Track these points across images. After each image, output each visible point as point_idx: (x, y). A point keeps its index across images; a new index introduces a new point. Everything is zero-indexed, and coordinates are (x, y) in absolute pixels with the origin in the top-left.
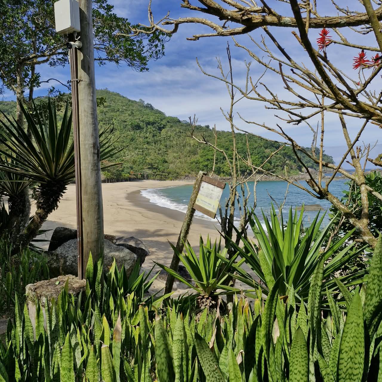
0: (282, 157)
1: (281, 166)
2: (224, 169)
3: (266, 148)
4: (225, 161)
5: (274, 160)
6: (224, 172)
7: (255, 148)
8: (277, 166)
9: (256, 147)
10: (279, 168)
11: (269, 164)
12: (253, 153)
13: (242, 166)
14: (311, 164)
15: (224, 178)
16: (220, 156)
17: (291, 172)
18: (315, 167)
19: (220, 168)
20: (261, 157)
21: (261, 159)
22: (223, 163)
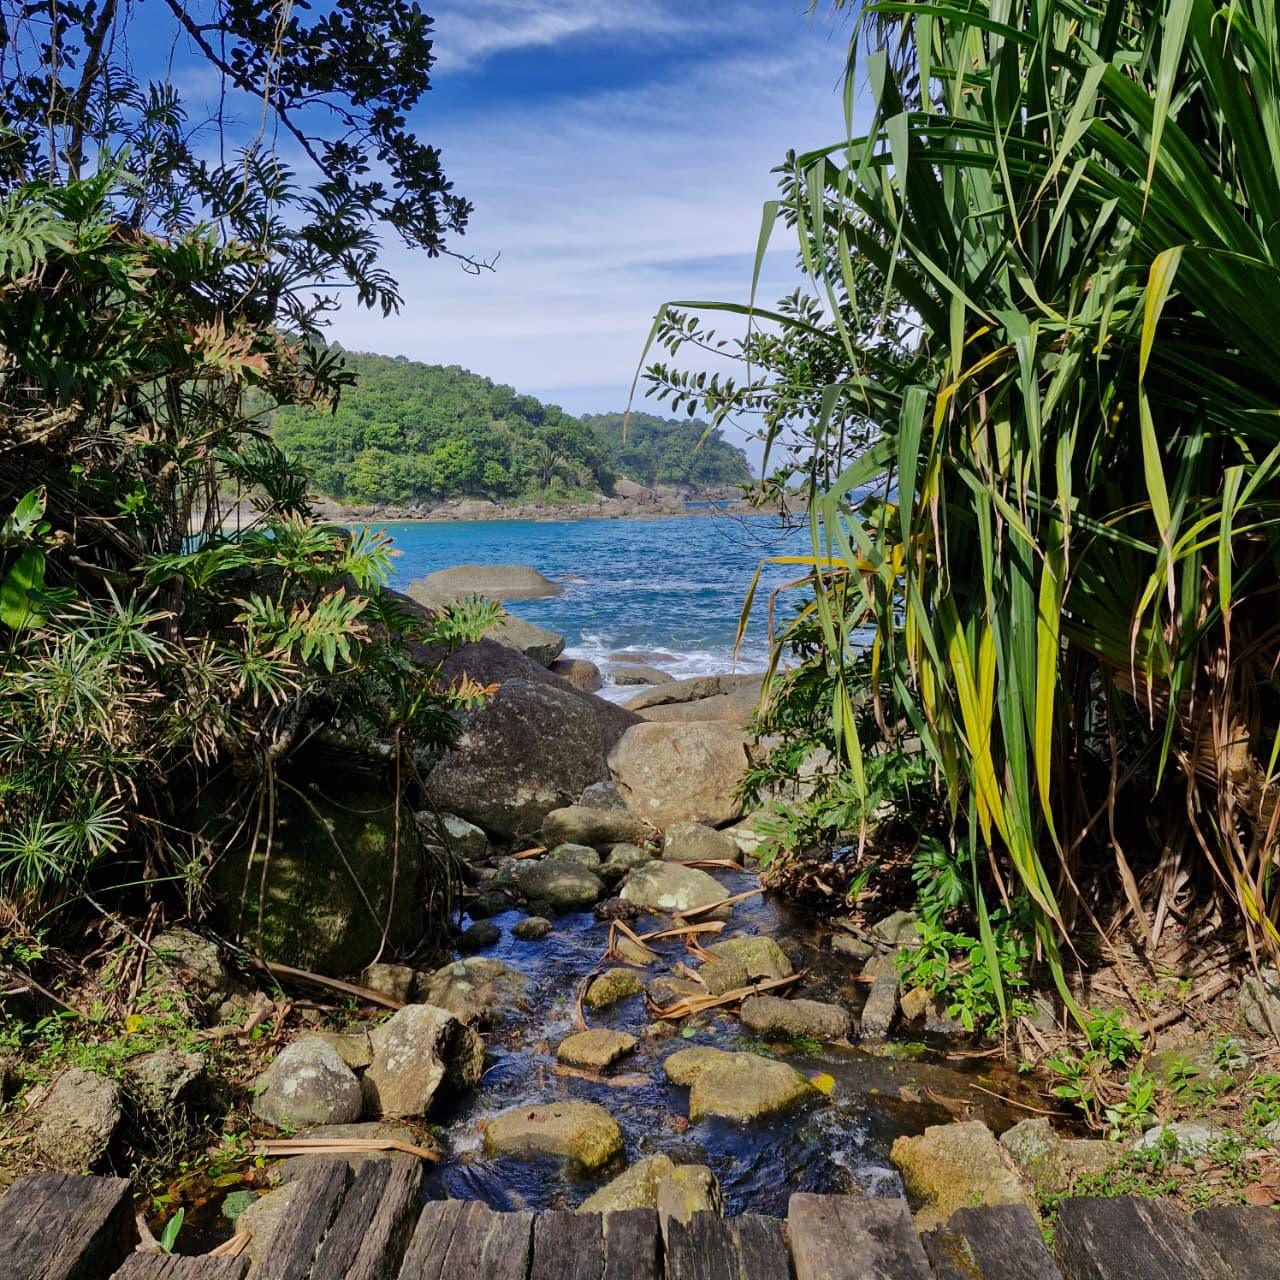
0: (545, 447)
1: (540, 475)
2: (356, 482)
3: (497, 416)
4: (360, 454)
5: (520, 457)
6: (354, 490)
7: (460, 416)
8: (528, 474)
9: (466, 412)
10: (534, 480)
11: (501, 469)
12: (450, 430)
13: (413, 472)
14: (682, 473)
15: (356, 509)
16: (344, 437)
17: (571, 494)
18: (692, 481)
19: (342, 476)
20: (476, 443)
21: (474, 451)
22: (352, 460)
